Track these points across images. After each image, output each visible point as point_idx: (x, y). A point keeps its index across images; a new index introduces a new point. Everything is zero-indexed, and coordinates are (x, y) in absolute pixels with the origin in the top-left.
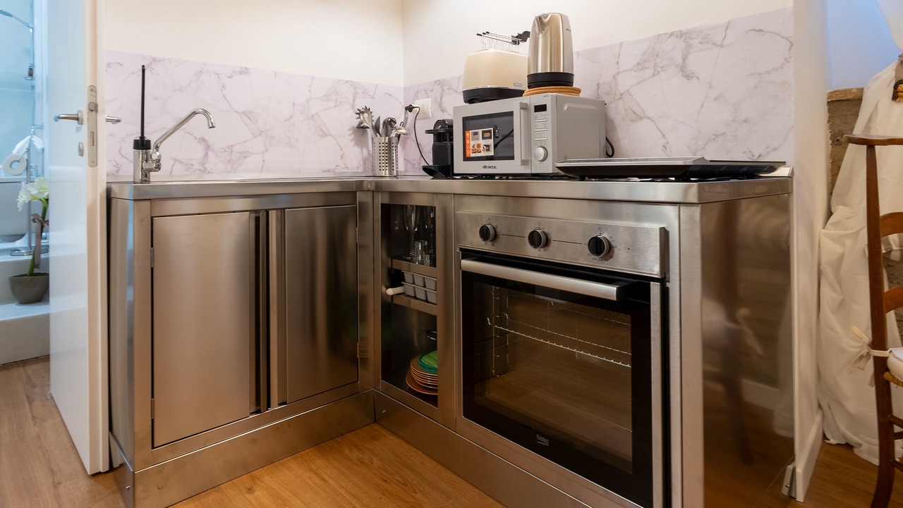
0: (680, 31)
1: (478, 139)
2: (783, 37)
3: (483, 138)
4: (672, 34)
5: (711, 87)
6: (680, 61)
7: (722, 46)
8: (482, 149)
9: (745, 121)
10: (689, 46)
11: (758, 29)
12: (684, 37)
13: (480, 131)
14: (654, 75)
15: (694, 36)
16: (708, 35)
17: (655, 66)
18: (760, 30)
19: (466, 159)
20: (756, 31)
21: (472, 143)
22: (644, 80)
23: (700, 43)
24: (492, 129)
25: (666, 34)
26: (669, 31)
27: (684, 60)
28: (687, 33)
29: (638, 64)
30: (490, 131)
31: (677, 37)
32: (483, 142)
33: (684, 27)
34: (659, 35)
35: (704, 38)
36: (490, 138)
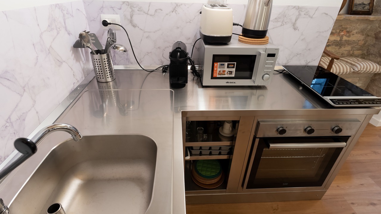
0: (298, 6)
1: (224, 68)
2: (333, 19)
3: (228, 67)
4: (294, 7)
5: (302, 35)
6: (294, 21)
7: (312, 17)
8: (226, 73)
9: (309, 49)
10: (300, 15)
11: (326, 13)
12: (299, 10)
13: (226, 64)
14: (281, 25)
15: (303, 10)
16: (309, 11)
17: (283, 21)
18: (327, 14)
19: (213, 78)
20: (326, 14)
21: (219, 70)
22: (276, 27)
23: (304, 14)
24: (236, 63)
25: (292, 6)
26: (294, 5)
27: (296, 21)
28: (301, 8)
29: (276, 19)
30: (234, 64)
31: (296, 9)
32: (227, 70)
33: (300, 5)
34: (289, 6)
35: (306, 12)
36: (233, 67)
